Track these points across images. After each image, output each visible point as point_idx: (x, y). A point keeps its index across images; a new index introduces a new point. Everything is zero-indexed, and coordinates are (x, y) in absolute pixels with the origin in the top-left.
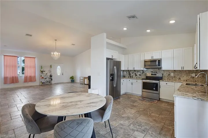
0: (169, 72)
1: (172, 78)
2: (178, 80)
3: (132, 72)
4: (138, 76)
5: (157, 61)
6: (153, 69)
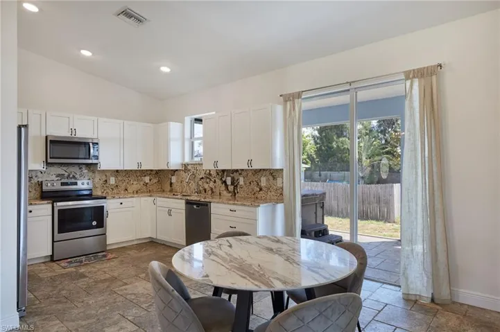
0: (106, 176)
1: (112, 189)
2: (122, 192)
5: (91, 144)
6: (65, 168)
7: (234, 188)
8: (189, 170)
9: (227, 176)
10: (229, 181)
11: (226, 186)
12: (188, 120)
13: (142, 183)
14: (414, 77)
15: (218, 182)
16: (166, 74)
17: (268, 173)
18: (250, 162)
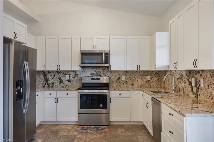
0: (119, 75)
1: (123, 83)
2: (130, 86)
3: (53, 75)
4: (66, 83)
5: (104, 54)
6: (95, 70)
7: (197, 90)
9: (192, 77)
10: (193, 82)
11: (192, 87)
15: (187, 83)
18: (195, 63)
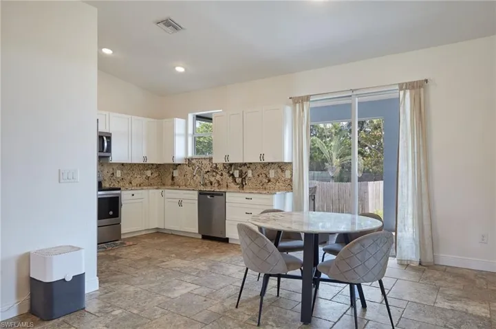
0: (113, 169)
1: (119, 182)
2: (127, 185)
7: (242, 181)
8: (194, 164)
9: (235, 169)
10: (237, 174)
11: (234, 178)
12: (191, 117)
13: (144, 176)
14: (406, 89)
15: (226, 175)
16: (181, 74)
17: (276, 166)
18: (262, 156)
